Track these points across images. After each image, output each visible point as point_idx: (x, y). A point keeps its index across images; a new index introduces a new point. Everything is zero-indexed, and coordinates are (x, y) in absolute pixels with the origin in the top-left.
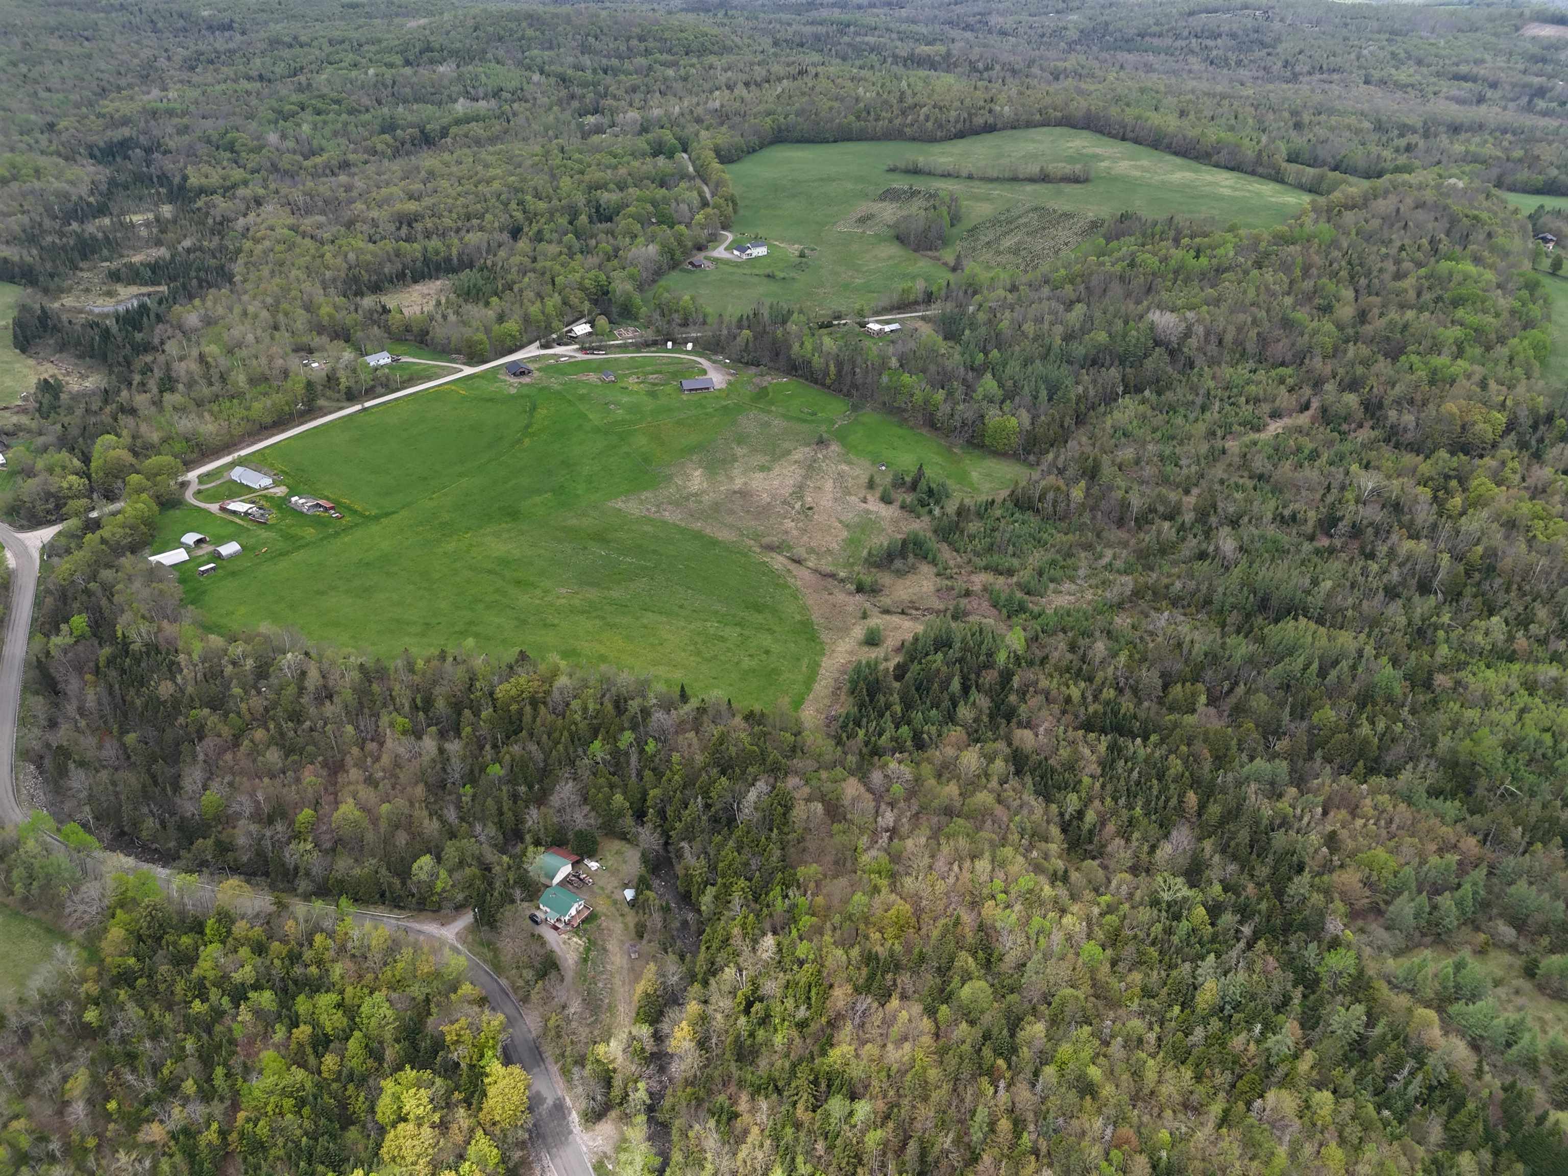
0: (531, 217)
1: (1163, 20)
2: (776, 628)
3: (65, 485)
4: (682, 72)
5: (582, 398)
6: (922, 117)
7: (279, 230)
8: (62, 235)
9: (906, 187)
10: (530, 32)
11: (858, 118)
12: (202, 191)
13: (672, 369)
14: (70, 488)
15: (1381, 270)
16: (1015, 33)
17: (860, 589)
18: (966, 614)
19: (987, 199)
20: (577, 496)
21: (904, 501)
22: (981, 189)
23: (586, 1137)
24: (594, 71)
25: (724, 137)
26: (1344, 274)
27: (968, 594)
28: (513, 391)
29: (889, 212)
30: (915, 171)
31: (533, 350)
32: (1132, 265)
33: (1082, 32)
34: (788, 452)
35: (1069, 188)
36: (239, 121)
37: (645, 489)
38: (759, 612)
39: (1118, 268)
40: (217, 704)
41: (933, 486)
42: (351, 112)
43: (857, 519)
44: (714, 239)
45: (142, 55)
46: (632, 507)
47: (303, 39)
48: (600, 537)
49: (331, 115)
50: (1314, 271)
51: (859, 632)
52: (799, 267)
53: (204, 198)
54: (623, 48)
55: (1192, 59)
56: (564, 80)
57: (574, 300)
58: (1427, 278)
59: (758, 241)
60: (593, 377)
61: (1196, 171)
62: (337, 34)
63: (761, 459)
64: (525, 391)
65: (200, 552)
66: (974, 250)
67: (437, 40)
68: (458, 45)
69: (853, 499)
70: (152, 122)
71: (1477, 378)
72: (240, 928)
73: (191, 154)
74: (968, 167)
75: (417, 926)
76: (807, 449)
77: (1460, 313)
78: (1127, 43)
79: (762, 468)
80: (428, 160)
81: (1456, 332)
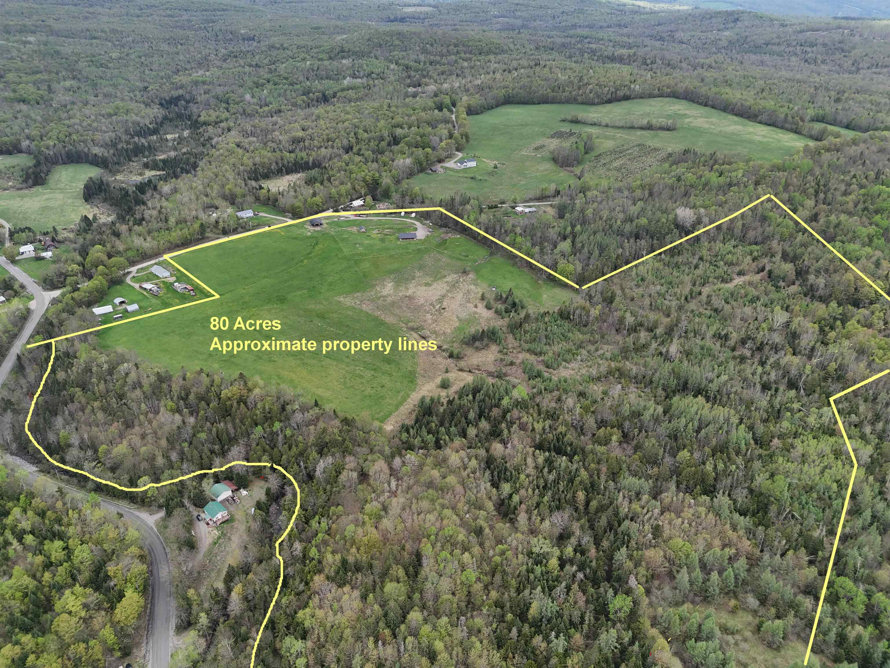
0: (358, 141)
1: (782, 36)
2: (394, 374)
3: (70, 269)
4: (472, 64)
5: (343, 240)
6: (588, 91)
7: (230, 145)
8: (128, 143)
9: (568, 131)
10: (397, 42)
11: (553, 91)
12: (205, 124)
13: (400, 226)
14: (72, 271)
15: (835, 189)
16: (688, 43)
17: (451, 356)
18: (505, 375)
19: (613, 138)
20: (320, 293)
21: (497, 309)
22: (610, 132)
23: (175, 638)
24: (425, 63)
25: (476, 100)
26: (811, 191)
27: (512, 364)
28: (309, 234)
29: (553, 144)
30: (576, 121)
31: (329, 213)
32: (679, 179)
33: (730, 41)
34: (445, 277)
35: (662, 133)
36: (235, 87)
37: (358, 292)
38: (389, 364)
39: (671, 181)
40: (84, 387)
41: (517, 301)
42: (292, 84)
43: (467, 317)
44: (450, 157)
45: (203, 53)
46: (347, 301)
47: (285, 45)
48: (322, 316)
49: (281, 86)
50: (791, 188)
51: (438, 380)
52: (491, 174)
53: (204, 127)
54: (445, 51)
55: (793, 59)
56: (407, 68)
57: (357, 187)
58: (864, 195)
59: (474, 158)
60: (355, 229)
61: (744, 126)
62: (302, 43)
63: (428, 279)
64: (315, 235)
65: (120, 308)
66: (595, 167)
67: (346, 47)
68: (358, 49)
69: (471, 305)
70: (194, 87)
71: (874, 259)
72: (36, 502)
73: (207, 105)
74: (605, 120)
75: (137, 513)
76: (456, 276)
77: (877, 218)
78: (757, 49)
79: (427, 285)
80: (320, 110)
81: (872, 230)
